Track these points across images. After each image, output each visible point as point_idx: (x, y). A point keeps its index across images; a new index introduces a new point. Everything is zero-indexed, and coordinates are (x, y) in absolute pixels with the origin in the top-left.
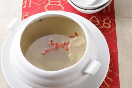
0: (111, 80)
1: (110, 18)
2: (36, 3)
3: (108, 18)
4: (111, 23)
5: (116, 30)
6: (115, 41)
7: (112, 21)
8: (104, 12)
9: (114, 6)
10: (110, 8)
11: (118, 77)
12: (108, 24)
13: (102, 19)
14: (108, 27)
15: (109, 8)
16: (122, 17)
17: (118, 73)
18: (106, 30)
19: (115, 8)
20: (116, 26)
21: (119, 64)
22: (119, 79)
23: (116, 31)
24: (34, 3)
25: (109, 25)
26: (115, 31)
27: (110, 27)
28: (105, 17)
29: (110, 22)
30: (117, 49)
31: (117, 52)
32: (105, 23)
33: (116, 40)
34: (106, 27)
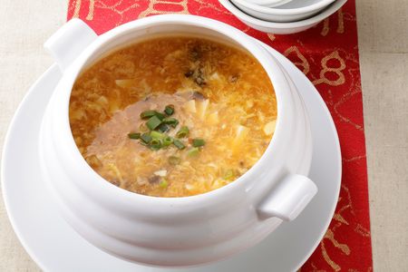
0: (346, 249)
1: (342, 55)
2: (112, 8)
3: (335, 55)
4: (347, 69)
5: (363, 91)
6: (358, 127)
7: (348, 63)
8: (324, 33)
9: (355, 16)
10: (344, 21)
11: (368, 240)
12: (337, 71)
13: (319, 58)
14: (337, 83)
15: (341, 23)
16: (380, 52)
17: (367, 226)
18: (330, 92)
19: (358, 23)
20: (362, 79)
21: (370, 199)
22: (370, 248)
23: (361, 93)
24: (105, 7)
25: (340, 74)
26: (360, 95)
27: (341, 80)
28: (328, 50)
29: (343, 66)
30: (364, 152)
31: (364, 161)
32: (326, 69)
33: (361, 122)
34: (330, 83)
